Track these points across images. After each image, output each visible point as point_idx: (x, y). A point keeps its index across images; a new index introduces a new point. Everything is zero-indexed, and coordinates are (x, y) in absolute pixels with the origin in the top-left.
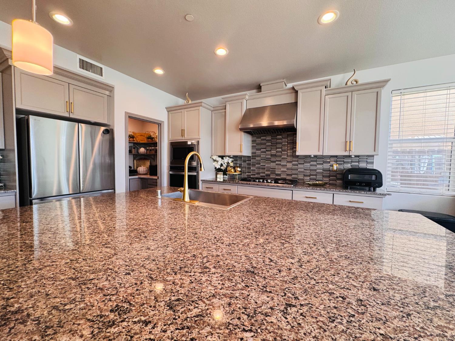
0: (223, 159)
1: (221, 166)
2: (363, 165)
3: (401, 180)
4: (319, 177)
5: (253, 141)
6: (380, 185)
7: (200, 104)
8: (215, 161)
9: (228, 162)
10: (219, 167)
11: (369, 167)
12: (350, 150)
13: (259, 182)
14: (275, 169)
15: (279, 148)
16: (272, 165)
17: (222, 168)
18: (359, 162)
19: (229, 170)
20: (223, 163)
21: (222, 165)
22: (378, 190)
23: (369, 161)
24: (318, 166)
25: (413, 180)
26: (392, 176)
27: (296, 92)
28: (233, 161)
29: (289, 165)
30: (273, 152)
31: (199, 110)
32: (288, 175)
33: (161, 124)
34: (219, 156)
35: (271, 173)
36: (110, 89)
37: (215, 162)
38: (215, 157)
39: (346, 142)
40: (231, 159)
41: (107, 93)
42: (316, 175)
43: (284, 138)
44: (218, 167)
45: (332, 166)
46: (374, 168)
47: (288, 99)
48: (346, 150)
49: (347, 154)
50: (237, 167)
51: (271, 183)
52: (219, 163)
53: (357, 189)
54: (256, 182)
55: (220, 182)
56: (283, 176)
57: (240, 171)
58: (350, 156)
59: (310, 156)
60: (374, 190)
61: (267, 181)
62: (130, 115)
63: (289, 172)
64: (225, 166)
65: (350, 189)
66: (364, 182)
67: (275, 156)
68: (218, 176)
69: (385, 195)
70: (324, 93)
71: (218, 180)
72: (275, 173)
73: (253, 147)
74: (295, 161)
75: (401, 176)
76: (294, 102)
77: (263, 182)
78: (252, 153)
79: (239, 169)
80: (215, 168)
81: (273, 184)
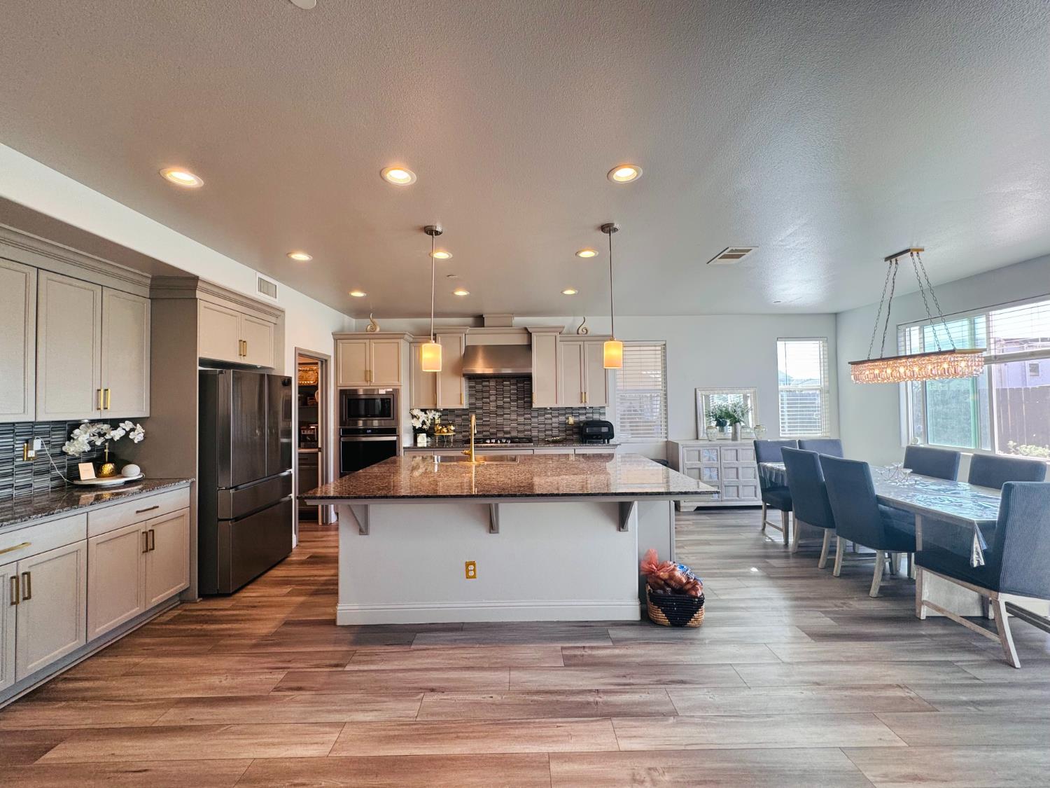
0: (426, 413)
1: (423, 425)
2: (596, 417)
3: (632, 430)
4: (555, 432)
5: (470, 387)
6: (612, 436)
7: (402, 336)
8: (413, 417)
9: (434, 418)
10: (420, 426)
11: (602, 418)
12: (585, 402)
13: (491, 443)
14: (503, 425)
15: (506, 397)
16: (500, 420)
17: (425, 427)
18: (593, 413)
19: (438, 430)
20: (426, 421)
21: (424, 423)
22: (612, 441)
23: (601, 412)
24: (554, 420)
25: (640, 430)
26: (621, 423)
27: (530, 334)
28: (440, 417)
29: (521, 419)
30: (500, 403)
31: (398, 343)
32: (518, 432)
33: (326, 361)
34: (422, 410)
35: (497, 431)
36: (278, 313)
37: (415, 419)
38: (416, 412)
39: (582, 393)
40: (437, 414)
41: (273, 319)
42: (552, 430)
43: (513, 384)
44: (418, 425)
45: (568, 418)
46: (607, 420)
47: (520, 340)
48: (582, 402)
49: (583, 405)
50: (450, 424)
51: (506, 442)
52: (421, 420)
53: (593, 443)
54: (487, 443)
55: (421, 448)
56: (514, 434)
57: (454, 431)
58: (585, 408)
59: (545, 409)
60: (608, 442)
61: (501, 441)
62: (301, 352)
63: (521, 428)
64: (428, 423)
65: (589, 443)
66: (595, 435)
67: (502, 407)
68: (419, 439)
69: (617, 445)
70: (558, 339)
71: (419, 445)
72: (503, 431)
73: (471, 396)
74: (527, 414)
75: (631, 426)
76: (526, 343)
77: (496, 442)
78: (470, 404)
79: (452, 428)
80: (414, 427)
81: (509, 444)
